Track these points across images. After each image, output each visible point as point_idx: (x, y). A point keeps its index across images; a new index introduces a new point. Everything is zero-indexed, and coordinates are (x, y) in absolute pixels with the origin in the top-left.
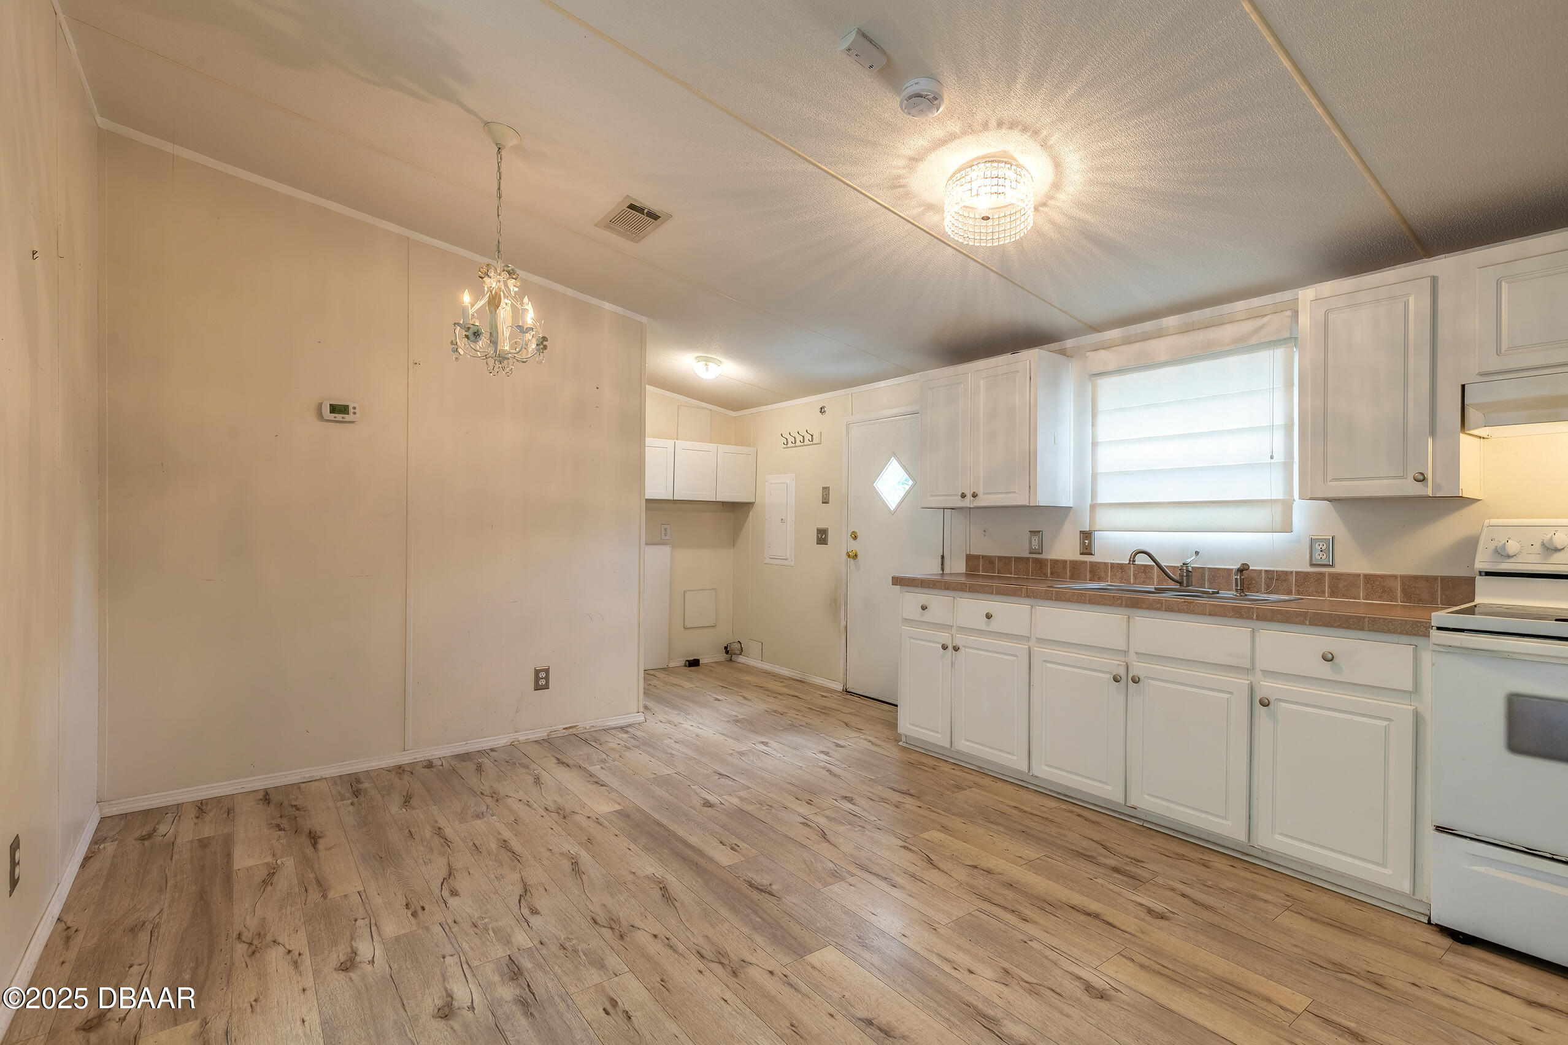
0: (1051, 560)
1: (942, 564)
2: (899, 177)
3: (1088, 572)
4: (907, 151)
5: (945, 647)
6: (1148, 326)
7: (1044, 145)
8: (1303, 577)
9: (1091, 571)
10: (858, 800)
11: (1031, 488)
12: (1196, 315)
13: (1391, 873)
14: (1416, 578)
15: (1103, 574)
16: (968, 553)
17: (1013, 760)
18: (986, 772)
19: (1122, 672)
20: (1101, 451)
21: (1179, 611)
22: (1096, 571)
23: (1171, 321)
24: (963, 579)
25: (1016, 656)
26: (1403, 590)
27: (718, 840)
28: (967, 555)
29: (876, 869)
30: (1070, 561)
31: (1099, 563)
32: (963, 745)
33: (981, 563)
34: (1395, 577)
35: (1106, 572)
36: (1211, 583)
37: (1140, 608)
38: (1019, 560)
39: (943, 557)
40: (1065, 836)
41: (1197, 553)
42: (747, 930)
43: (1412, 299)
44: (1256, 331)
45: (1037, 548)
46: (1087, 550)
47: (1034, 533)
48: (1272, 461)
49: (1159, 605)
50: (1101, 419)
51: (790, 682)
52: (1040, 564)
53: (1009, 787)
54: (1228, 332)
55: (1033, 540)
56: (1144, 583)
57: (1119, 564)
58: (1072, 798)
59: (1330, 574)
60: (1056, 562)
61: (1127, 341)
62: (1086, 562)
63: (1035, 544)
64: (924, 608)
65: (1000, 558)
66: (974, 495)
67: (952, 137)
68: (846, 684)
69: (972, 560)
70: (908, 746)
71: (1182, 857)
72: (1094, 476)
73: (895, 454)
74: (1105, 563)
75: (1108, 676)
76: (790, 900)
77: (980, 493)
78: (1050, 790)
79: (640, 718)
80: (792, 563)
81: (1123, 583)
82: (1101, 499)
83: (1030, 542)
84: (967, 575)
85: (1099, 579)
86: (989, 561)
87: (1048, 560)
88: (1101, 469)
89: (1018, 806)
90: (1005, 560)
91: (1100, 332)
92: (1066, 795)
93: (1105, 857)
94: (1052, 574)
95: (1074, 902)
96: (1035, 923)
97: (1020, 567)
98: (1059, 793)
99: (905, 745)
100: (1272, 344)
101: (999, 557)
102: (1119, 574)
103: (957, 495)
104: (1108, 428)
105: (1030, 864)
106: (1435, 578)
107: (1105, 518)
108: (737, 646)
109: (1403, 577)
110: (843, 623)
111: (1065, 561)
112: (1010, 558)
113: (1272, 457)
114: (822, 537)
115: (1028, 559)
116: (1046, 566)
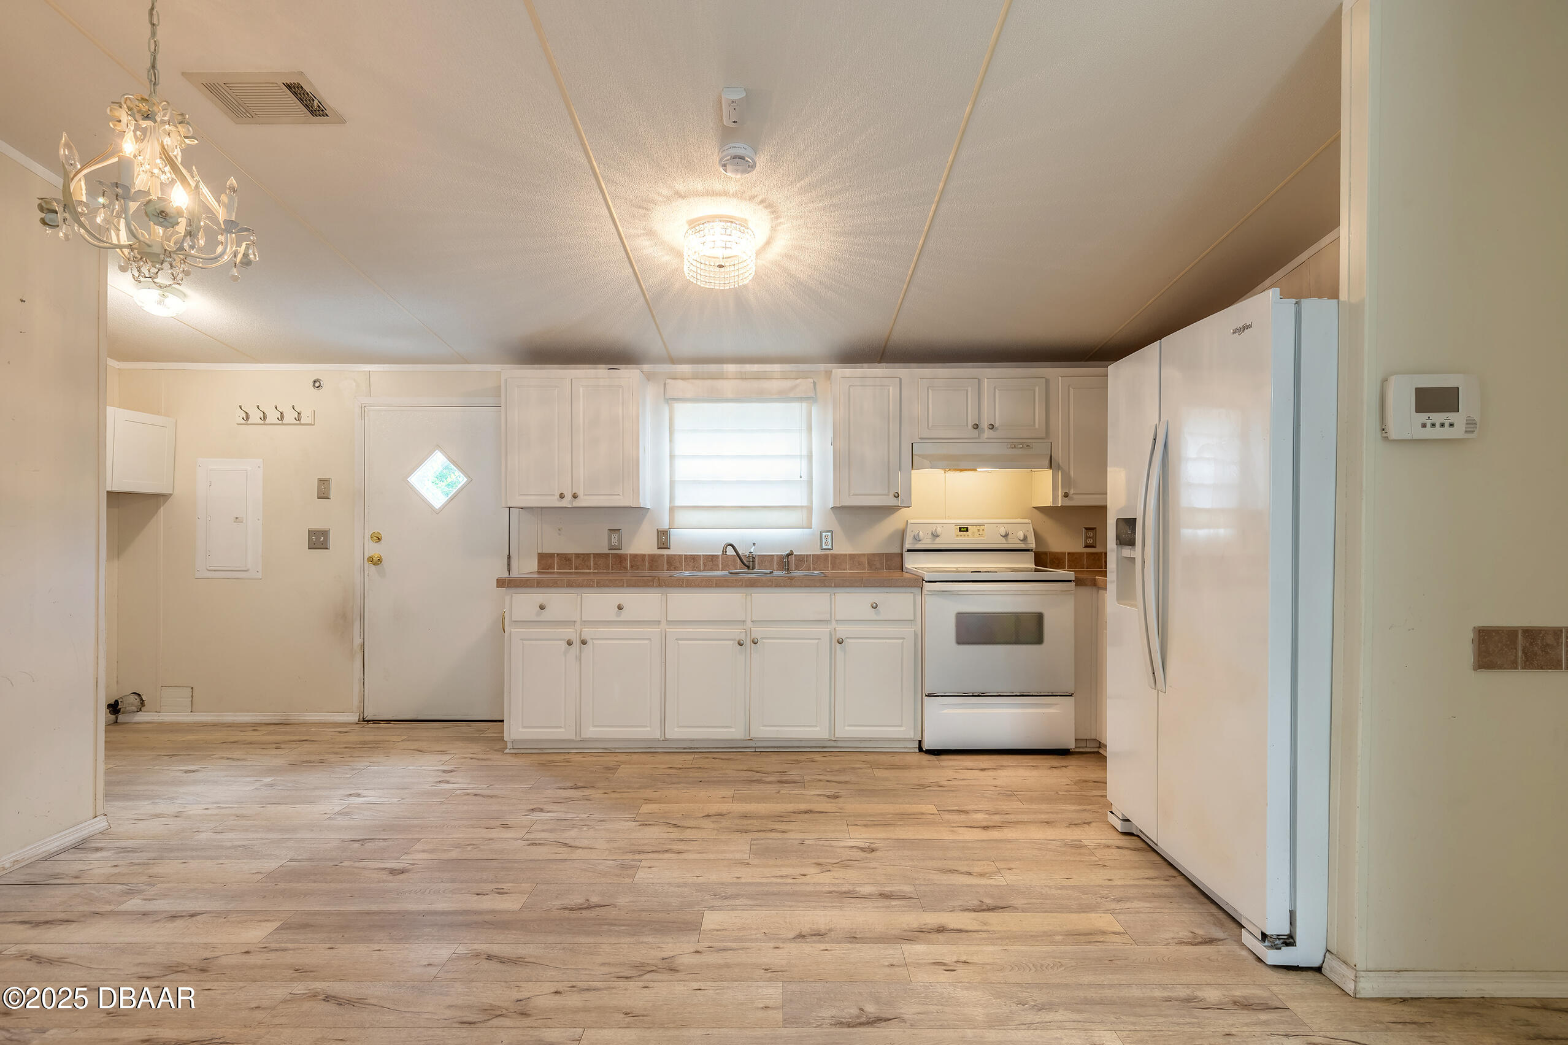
0: (630, 555)
1: (509, 565)
2: (654, 202)
3: (665, 564)
4: (680, 186)
5: (570, 643)
6: (713, 368)
7: (774, 228)
8: (817, 557)
9: (668, 563)
10: (546, 807)
11: (636, 491)
12: (749, 368)
13: (905, 729)
14: (874, 555)
15: (678, 564)
16: (540, 552)
17: (649, 731)
18: (613, 750)
19: (742, 637)
20: (679, 464)
21: (785, 586)
22: (673, 562)
23: (731, 368)
24: (536, 576)
25: (650, 639)
26: (869, 563)
27: (475, 894)
28: (539, 554)
29: (646, 848)
30: (649, 555)
31: (675, 555)
32: (591, 731)
33: (556, 562)
34: (864, 555)
35: (681, 563)
36: (760, 567)
37: (757, 587)
38: (597, 556)
39: (509, 557)
40: (727, 774)
41: (754, 544)
42: (629, 939)
43: (891, 388)
44: (793, 388)
45: (616, 544)
46: (663, 544)
47: (613, 531)
48: (801, 479)
49: (770, 583)
50: (678, 436)
51: (272, 728)
52: (620, 559)
53: (643, 756)
54: (775, 385)
55: (613, 537)
56: (711, 569)
57: (691, 555)
58: (697, 748)
59: (831, 555)
60: (635, 556)
61: (696, 377)
62: (664, 555)
63: (615, 541)
64: (542, 608)
65: (578, 556)
66: (575, 496)
67: (724, 193)
68: (363, 713)
69: (546, 561)
70: (516, 751)
71: (798, 762)
72: (672, 483)
73: (438, 447)
74: (680, 555)
75: (731, 642)
76: (623, 901)
77: (580, 494)
78: (677, 748)
79: (101, 824)
80: (259, 576)
81: (695, 570)
82: (678, 503)
83: (610, 540)
84: (538, 573)
85: (675, 568)
86: (565, 559)
87: (627, 555)
88: (678, 477)
89: (671, 766)
90: (583, 558)
91: (674, 364)
92: (691, 748)
93: (766, 777)
94: (632, 567)
95: (791, 810)
96: (791, 831)
97: (600, 562)
98: (685, 748)
99: (513, 751)
100: (800, 399)
101: (576, 554)
102: (691, 564)
103: (554, 495)
104: (684, 444)
105: (733, 799)
106: (883, 554)
107: (681, 518)
108: (134, 700)
109: (868, 555)
110: (358, 641)
111: (645, 555)
112: (588, 555)
113: (801, 477)
114: (318, 540)
115: (607, 555)
116: (626, 560)
